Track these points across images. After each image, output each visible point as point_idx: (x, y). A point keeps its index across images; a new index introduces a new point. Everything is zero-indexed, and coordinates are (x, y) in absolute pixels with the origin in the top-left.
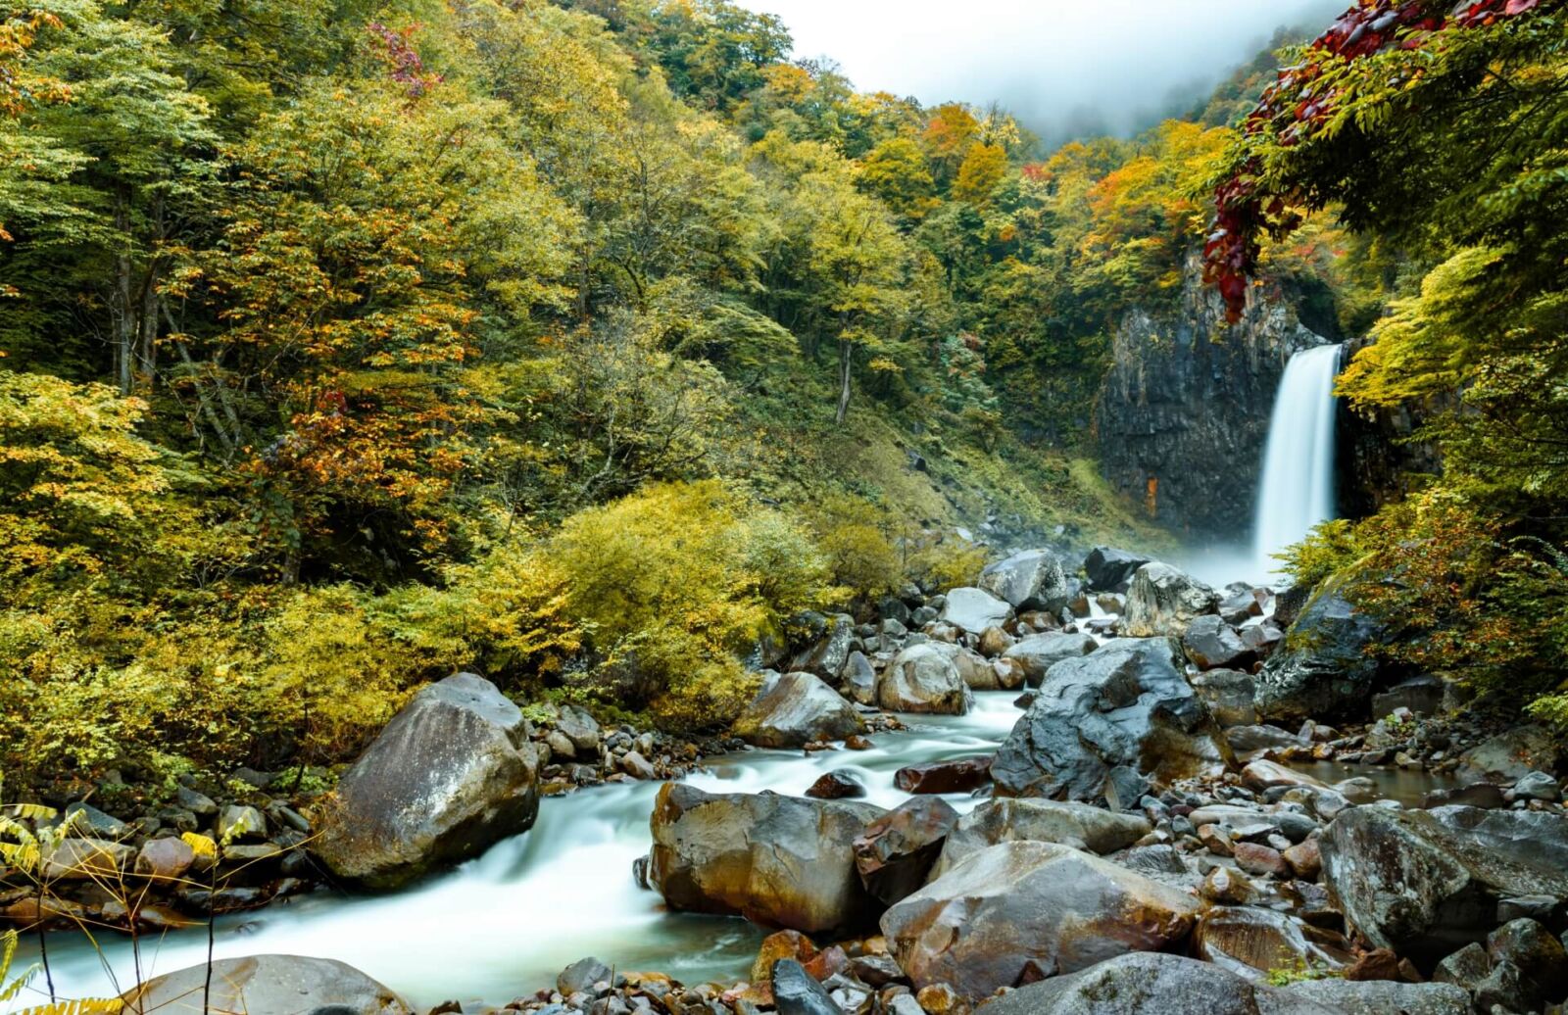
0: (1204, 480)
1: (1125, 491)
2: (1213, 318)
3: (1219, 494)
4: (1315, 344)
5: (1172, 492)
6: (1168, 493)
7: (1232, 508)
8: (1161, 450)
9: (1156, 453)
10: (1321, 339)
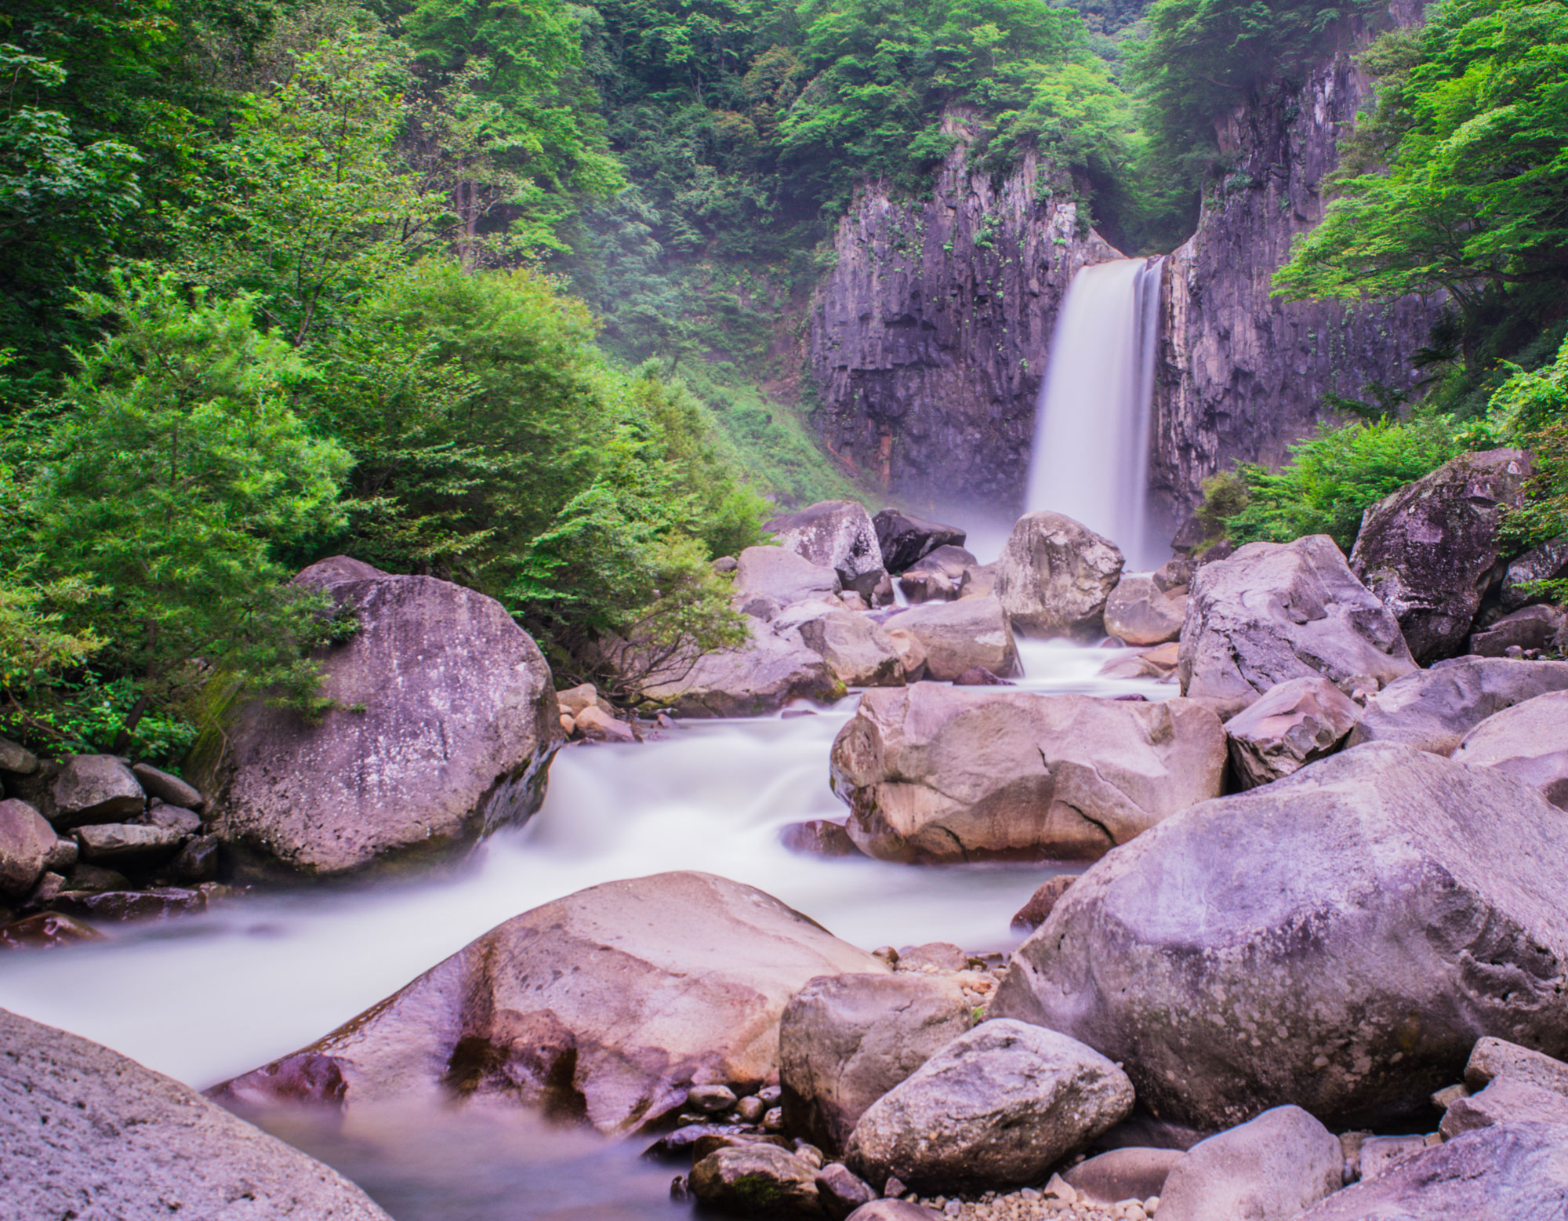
0: (959, 440)
1: (847, 451)
2: (978, 210)
3: (978, 459)
4: (1110, 258)
5: (914, 453)
6: (907, 457)
7: (994, 480)
8: (901, 393)
9: (892, 396)
10: (1115, 251)
